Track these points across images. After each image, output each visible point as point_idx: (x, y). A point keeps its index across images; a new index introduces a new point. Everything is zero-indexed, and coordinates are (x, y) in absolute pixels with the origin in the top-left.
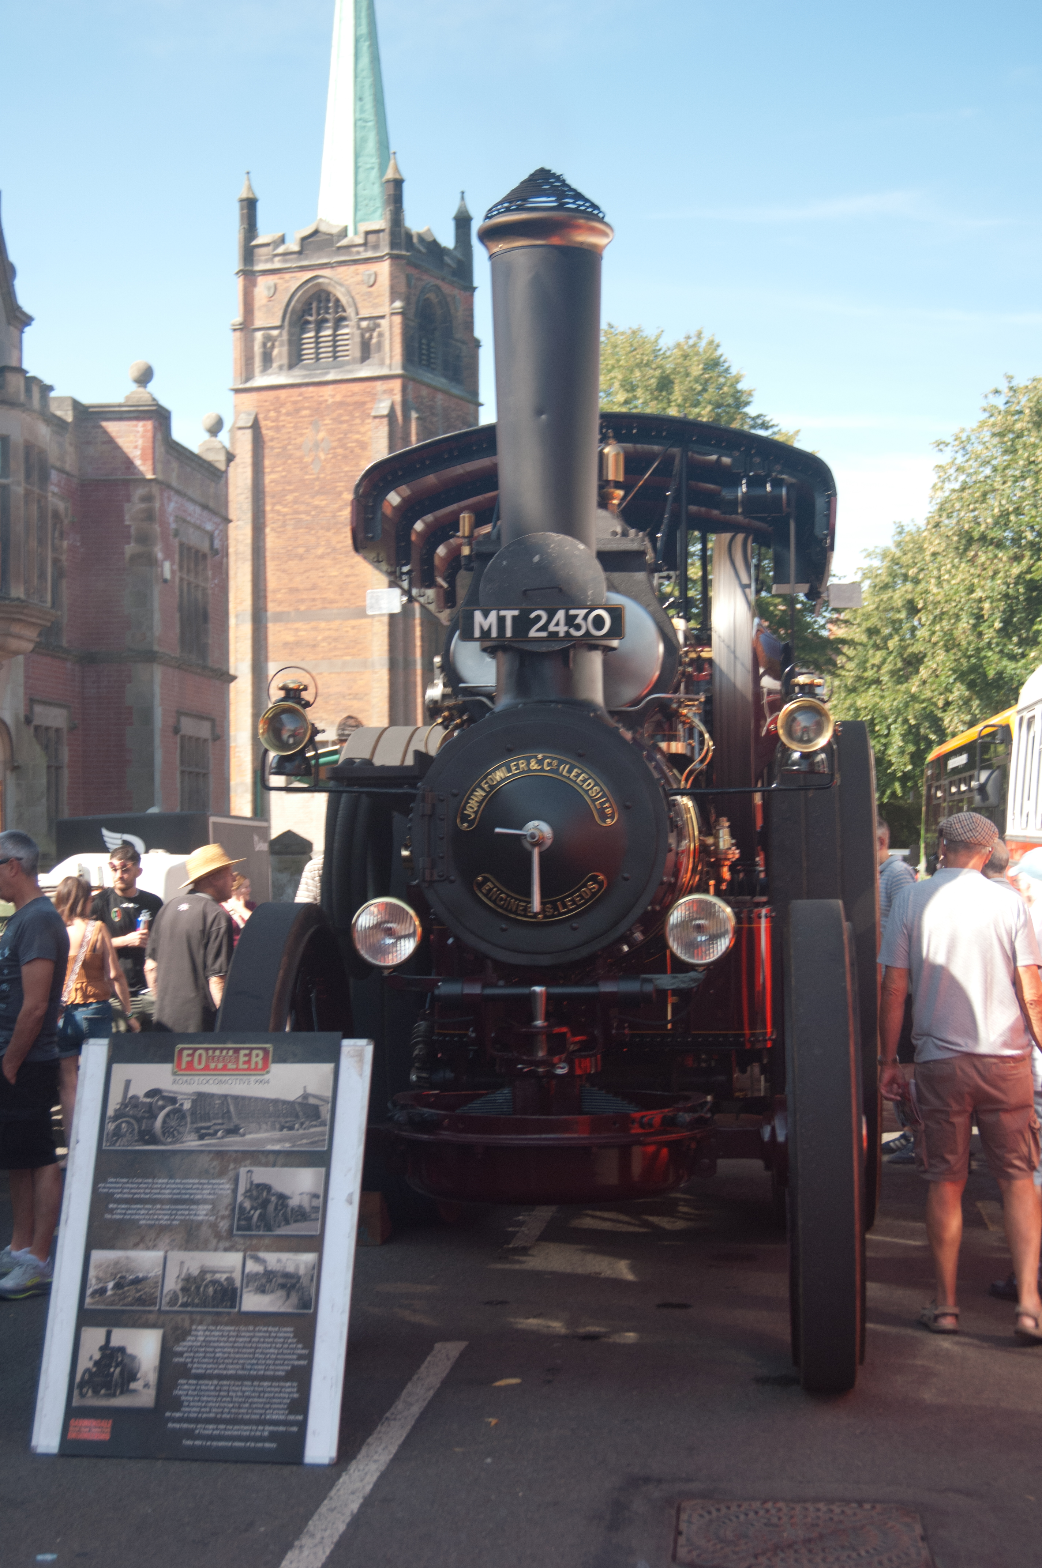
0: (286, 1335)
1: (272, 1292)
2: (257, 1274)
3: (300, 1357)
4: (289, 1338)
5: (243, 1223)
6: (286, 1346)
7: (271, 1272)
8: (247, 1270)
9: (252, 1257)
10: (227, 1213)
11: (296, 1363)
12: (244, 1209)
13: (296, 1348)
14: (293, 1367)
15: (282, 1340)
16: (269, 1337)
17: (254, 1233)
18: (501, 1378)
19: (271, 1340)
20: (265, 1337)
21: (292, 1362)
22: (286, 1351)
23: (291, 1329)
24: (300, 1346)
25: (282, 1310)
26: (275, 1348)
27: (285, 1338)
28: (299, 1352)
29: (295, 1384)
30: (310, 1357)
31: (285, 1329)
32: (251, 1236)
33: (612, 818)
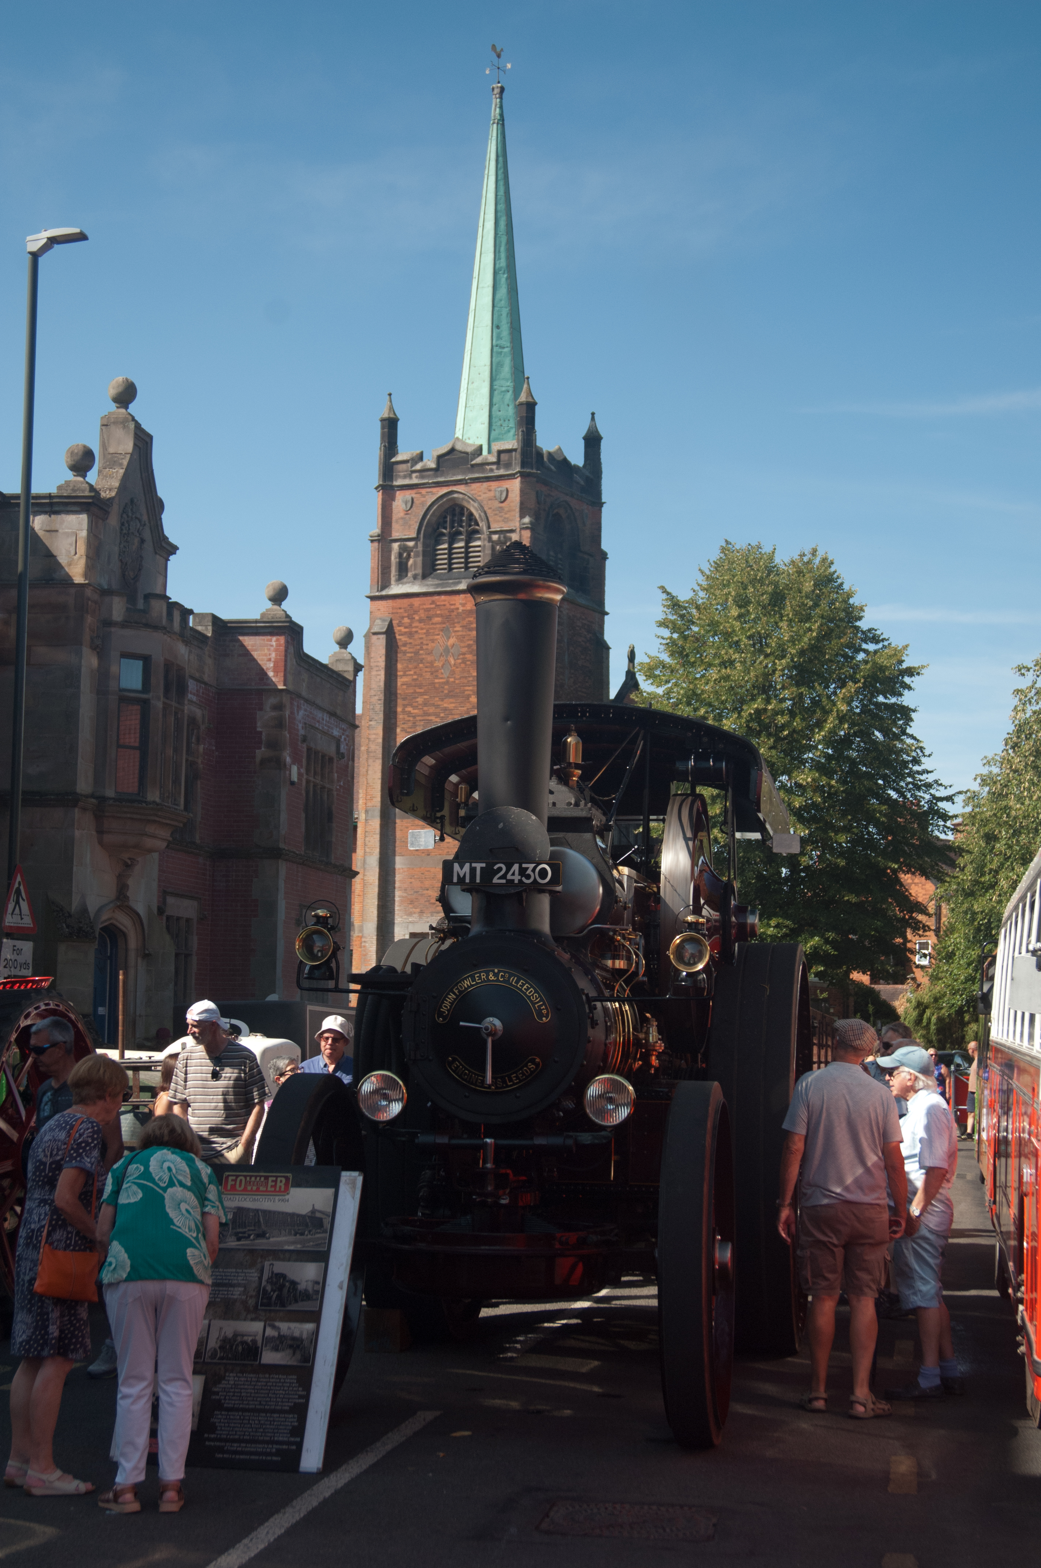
0: (291, 1381)
1: (283, 1350)
2: (274, 1337)
3: (300, 1397)
4: (293, 1383)
5: (265, 1301)
6: (291, 1388)
7: (284, 1336)
8: (266, 1334)
9: (270, 1325)
10: (254, 1294)
11: (297, 1401)
12: (267, 1291)
13: (298, 1391)
14: (295, 1403)
15: (288, 1385)
16: (280, 1382)
17: (272, 1308)
18: (455, 1432)
19: (280, 1384)
20: (276, 1382)
21: (294, 1400)
22: (290, 1392)
23: (296, 1377)
24: (300, 1389)
25: (289, 1363)
26: (283, 1390)
27: (290, 1383)
28: (300, 1393)
29: (296, 1416)
30: (307, 1397)
31: (291, 1377)
32: (270, 1310)
33: (547, 1018)
